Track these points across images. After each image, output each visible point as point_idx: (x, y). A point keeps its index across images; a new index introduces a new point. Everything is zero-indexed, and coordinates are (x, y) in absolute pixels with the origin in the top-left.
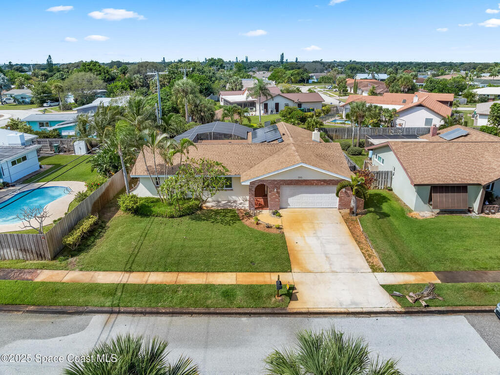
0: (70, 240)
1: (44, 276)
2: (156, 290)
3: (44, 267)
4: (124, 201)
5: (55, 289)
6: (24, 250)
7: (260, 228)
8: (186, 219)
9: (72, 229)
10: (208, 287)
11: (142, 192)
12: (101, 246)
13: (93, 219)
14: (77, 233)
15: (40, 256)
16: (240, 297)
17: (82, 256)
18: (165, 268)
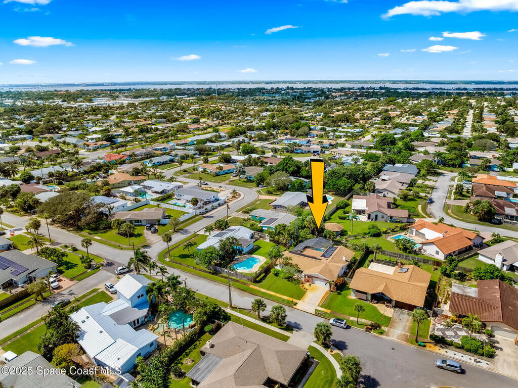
0: (257, 279)
1: (251, 286)
2: (271, 295)
3: (251, 284)
4: (272, 270)
5: (253, 290)
6: (248, 279)
7: (303, 288)
8: (286, 280)
9: (258, 276)
10: (281, 298)
11: (278, 268)
12: (264, 282)
13: (264, 275)
14: (259, 278)
15: (251, 282)
16: (285, 302)
17: (259, 284)
18: (275, 292)
